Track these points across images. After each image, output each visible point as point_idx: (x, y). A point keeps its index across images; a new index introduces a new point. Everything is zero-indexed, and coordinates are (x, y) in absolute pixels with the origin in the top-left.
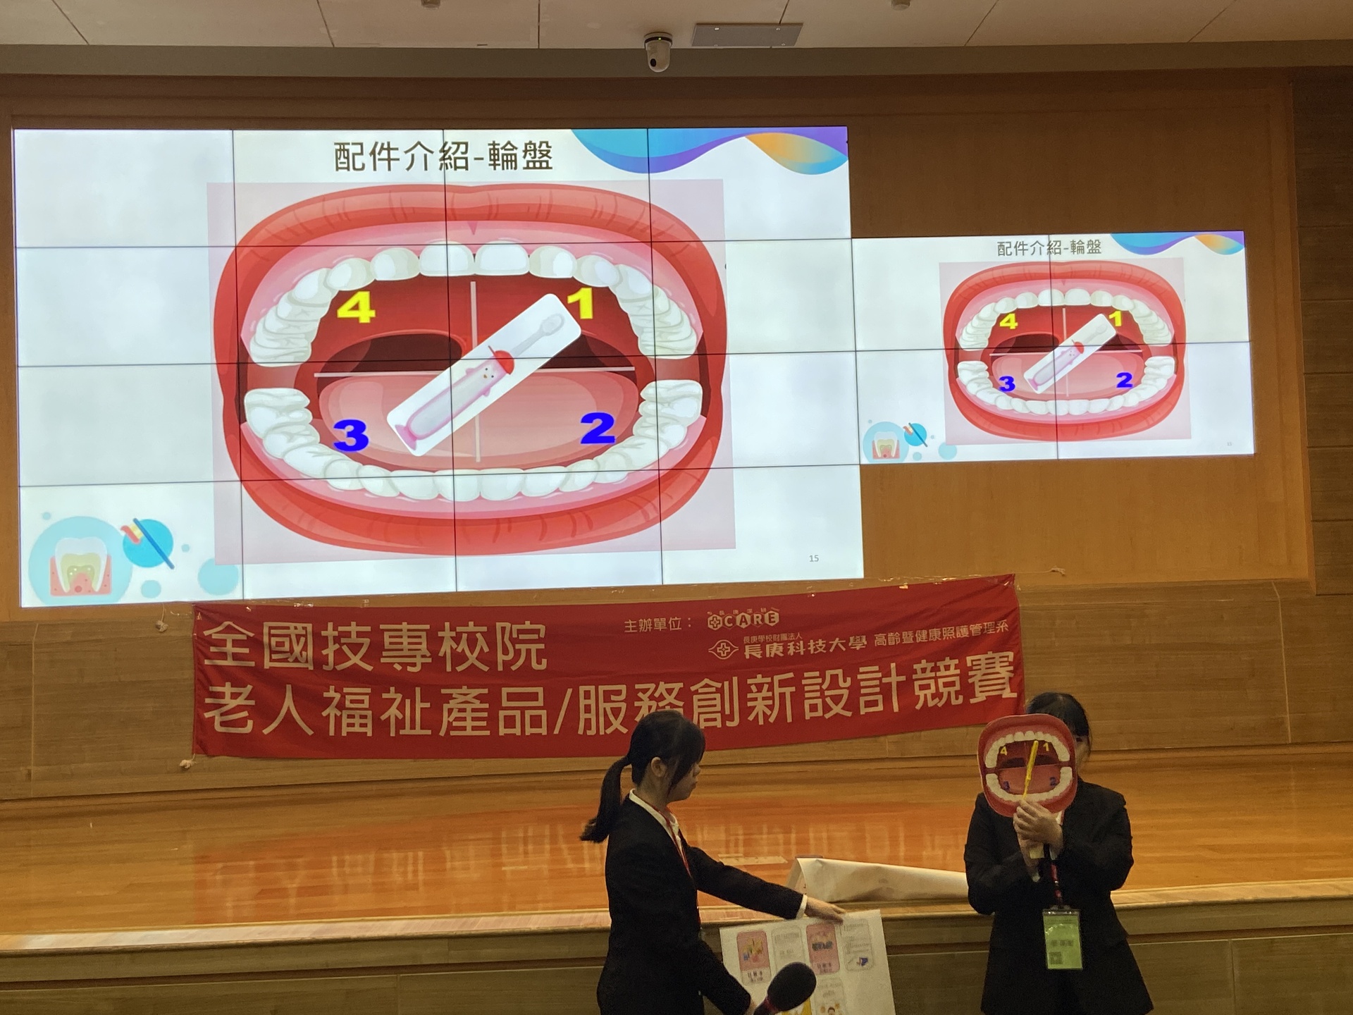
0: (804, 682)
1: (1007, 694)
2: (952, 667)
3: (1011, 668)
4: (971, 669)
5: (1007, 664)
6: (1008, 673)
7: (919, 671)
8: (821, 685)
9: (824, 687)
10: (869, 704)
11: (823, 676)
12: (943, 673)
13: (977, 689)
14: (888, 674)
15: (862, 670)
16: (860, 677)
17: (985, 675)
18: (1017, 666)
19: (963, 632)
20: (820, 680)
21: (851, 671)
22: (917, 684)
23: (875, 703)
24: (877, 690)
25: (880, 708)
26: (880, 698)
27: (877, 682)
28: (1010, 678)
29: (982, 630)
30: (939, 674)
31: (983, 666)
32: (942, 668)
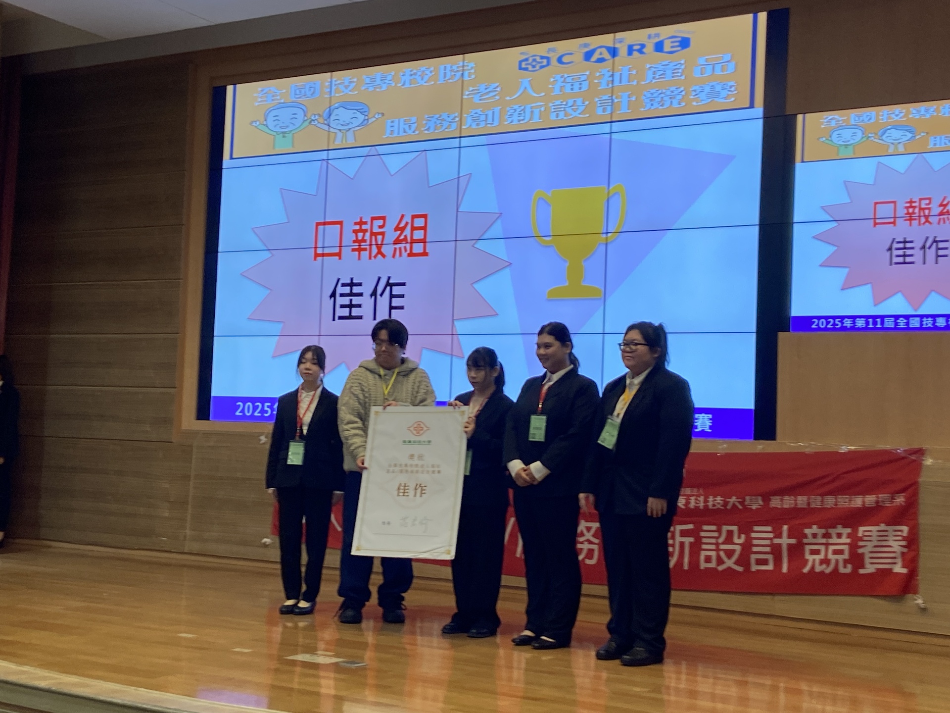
0: (703, 534)
1: (899, 569)
2: (844, 536)
3: (904, 543)
4: (861, 539)
5: (900, 538)
6: (900, 547)
7: (810, 536)
8: (717, 538)
9: (721, 540)
10: (760, 562)
11: (719, 531)
12: (835, 540)
13: (867, 561)
14: (779, 536)
15: (756, 528)
16: (753, 535)
17: (876, 546)
18: (912, 542)
19: (858, 502)
20: (716, 534)
21: (745, 529)
22: (808, 548)
23: (765, 562)
24: (768, 549)
25: (770, 567)
26: (770, 557)
27: (768, 542)
28: (903, 554)
29: (877, 502)
30: (831, 541)
31: (874, 538)
32: (834, 536)
